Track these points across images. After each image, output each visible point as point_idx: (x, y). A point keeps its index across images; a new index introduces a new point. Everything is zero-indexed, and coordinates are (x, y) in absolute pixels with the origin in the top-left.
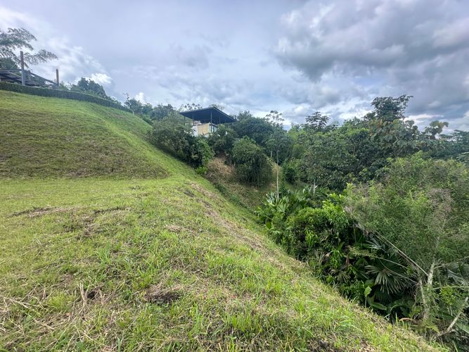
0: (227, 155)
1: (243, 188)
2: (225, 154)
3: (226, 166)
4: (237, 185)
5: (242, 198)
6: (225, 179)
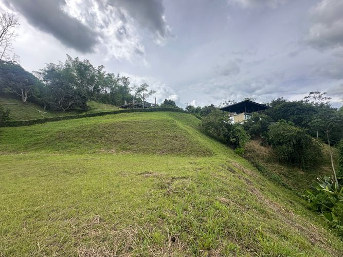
0: (263, 137)
2: (260, 137)
3: (262, 148)
5: (285, 179)
6: (263, 159)
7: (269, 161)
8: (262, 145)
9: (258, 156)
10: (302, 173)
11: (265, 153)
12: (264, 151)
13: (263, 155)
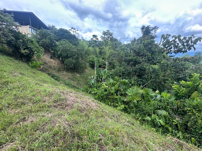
0: (52, 52)
1: (70, 75)
2: (49, 51)
3: (52, 60)
4: (65, 73)
5: (72, 82)
6: (54, 69)
7: (59, 70)
8: (51, 58)
9: (50, 67)
10: (79, 75)
11: (55, 65)
12: (54, 63)
13: (54, 65)
